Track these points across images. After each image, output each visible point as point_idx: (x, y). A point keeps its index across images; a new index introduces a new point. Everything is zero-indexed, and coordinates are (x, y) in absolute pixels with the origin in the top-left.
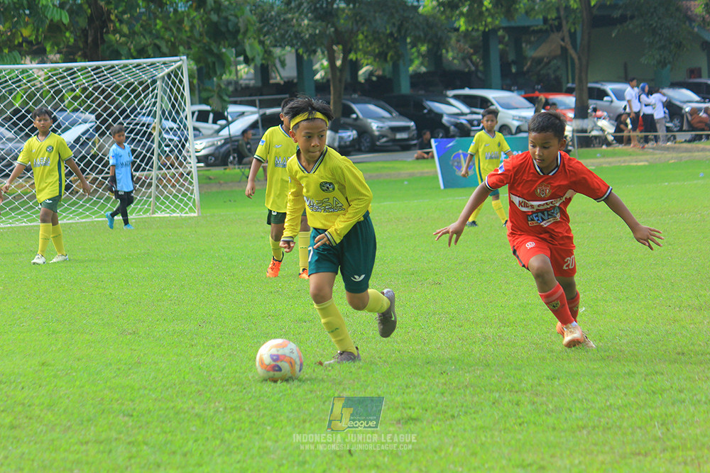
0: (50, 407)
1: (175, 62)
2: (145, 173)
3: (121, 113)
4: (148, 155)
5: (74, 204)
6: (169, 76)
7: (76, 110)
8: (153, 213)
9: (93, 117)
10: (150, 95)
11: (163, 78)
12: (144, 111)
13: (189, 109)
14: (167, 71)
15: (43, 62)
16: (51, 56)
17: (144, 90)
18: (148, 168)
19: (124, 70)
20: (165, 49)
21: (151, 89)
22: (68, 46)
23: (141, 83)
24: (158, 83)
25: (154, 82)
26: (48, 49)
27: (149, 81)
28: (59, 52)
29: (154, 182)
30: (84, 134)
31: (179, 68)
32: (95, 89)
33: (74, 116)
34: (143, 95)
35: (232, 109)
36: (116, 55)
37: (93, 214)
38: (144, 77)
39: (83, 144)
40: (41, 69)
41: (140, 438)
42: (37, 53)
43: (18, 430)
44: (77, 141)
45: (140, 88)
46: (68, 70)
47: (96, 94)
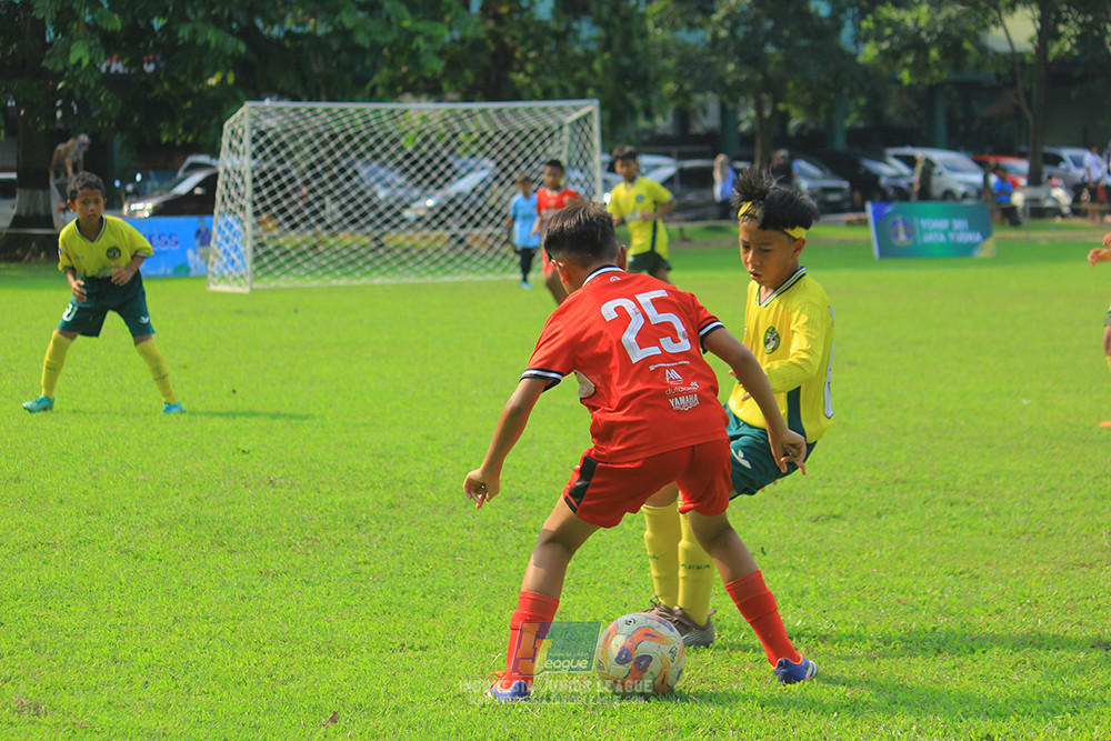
0: (433, 487)
1: (585, 106)
3: (524, 161)
5: (467, 259)
6: (578, 121)
7: (473, 156)
9: (492, 164)
10: (557, 143)
11: (571, 125)
13: (599, 158)
14: (575, 116)
15: (439, 101)
16: (451, 95)
17: (549, 136)
19: (527, 113)
20: (572, 89)
21: (557, 135)
22: (466, 85)
23: (546, 129)
24: (566, 130)
25: (561, 128)
26: (445, 86)
27: (556, 127)
28: (457, 90)
30: (482, 181)
31: (590, 114)
32: (496, 134)
33: (472, 162)
34: (548, 143)
35: (645, 160)
36: (517, 97)
37: (490, 271)
38: (550, 122)
39: (481, 195)
40: (438, 110)
41: (531, 524)
42: (434, 91)
43: (397, 509)
44: (474, 190)
45: (546, 135)
46: (467, 111)
47: (497, 139)
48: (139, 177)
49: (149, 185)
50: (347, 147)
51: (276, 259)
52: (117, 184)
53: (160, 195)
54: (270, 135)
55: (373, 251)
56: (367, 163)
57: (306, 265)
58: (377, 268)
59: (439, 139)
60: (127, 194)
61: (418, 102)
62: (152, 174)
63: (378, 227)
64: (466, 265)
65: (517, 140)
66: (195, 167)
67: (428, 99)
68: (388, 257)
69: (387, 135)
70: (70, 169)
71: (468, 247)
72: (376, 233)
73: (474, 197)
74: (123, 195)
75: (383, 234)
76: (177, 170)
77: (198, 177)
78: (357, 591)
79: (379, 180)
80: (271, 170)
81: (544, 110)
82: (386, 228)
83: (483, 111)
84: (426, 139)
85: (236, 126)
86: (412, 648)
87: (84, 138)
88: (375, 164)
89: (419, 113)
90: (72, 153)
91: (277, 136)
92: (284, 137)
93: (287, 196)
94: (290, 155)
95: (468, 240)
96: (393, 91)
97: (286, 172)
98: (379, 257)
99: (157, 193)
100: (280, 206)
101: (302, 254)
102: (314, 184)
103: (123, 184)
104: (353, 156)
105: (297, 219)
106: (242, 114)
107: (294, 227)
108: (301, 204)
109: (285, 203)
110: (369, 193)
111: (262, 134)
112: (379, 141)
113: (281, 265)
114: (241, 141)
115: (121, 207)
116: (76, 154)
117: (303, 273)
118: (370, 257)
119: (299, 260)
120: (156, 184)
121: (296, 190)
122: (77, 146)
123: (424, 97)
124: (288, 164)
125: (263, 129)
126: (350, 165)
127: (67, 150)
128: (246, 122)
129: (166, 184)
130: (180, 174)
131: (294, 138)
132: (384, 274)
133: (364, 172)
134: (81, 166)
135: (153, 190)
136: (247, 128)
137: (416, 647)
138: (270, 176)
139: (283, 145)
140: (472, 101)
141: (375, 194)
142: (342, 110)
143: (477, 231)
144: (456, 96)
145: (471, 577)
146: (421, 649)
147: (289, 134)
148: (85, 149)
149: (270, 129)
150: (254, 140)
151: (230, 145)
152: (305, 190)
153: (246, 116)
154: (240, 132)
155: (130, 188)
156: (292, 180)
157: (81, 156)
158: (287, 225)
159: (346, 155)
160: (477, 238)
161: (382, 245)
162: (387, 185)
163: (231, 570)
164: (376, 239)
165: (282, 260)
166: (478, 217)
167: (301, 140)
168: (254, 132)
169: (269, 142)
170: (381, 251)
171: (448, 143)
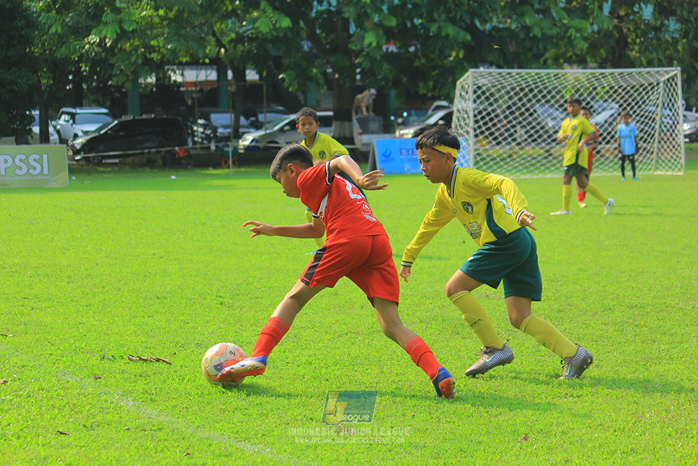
0: (584, 299)
1: (673, 71)
2: (650, 144)
3: (636, 104)
4: (653, 132)
5: (602, 163)
6: (668, 80)
7: (606, 101)
8: (654, 171)
9: (617, 106)
10: (656, 93)
11: (664, 82)
12: (651, 103)
13: (681, 102)
14: (667, 76)
15: (585, 68)
16: (591, 65)
17: (651, 89)
18: (652, 141)
19: (638, 75)
21: (656, 88)
22: (601, 59)
23: (650, 85)
24: (661, 85)
25: (658, 84)
26: (589, 60)
27: (655, 83)
28: (596, 62)
29: (656, 151)
30: (611, 116)
31: (676, 75)
32: (619, 87)
33: (605, 105)
34: (650, 93)
36: (632, 65)
38: (652, 80)
39: (611, 124)
40: (584, 73)
41: (643, 322)
42: (581, 62)
43: (563, 313)
44: (606, 122)
45: (649, 88)
46: (602, 74)
47: (620, 91)
48: (405, 114)
49: (412, 119)
50: (530, 96)
51: (488, 163)
52: (392, 118)
53: (418, 125)
54: (484, 88)
55: (546, 158)
56: (543, 105)
57: (506, 166)
58: (548, 168)
59: (585, 91)
60: (399, 124)
61: (572, 68)
62: (413, 112)
63: (549, 144)
64: (601, 166)
65: (632, 91)
66: (439, 108)
67: (578, 68)
68: (555, 161)
69: (554, 89)
70: (364, 110)
71: (602, 156)
72: (548, 147)
73: (606, 125)
74: (396, 125)
75: (551, 148)
76: (427, 110)
77: (441, 114)
78: (539, 362)
79: (549, 115)
80: (485, 110)
81: (648, 73)
82: (554, 144)
83: (612, 74)
84: (577, 91)
85: (464, 83)
86: (572, 396)
87: (373, 91)
88: (547, 106)
89: (573, 75)
90: (365, 100)
91: (488, 90)
92: (493, 90)
93: (494, 125)
94: (496, 100)
95: (603, 152)
96: (557, 62)
97: (494, 111)
98: (550, 161)
99: (416, 124)
100: (490, 131)
101: (503, 160)
102: (511, 118)
103: (396, 118)
104: (534, 101)
105: (500, 139)
106: (468, 76)
107: (498, 144)
108: (503, 130)
109: (493, 129)
110: (543, 123)
111: (479, 88)
112: (549, 92)
113: (491, 167)
114: (467, 93)
115: (394, 132)
116: (368, 100)
117: (504, 171)
118: (544, 161)
119: (502, 163)
120: (416, 118)
121: (500, 121)
122: (368, 96)
123: (575, 66)
124: (495, 106)
125: (480, 85)
126: (532, 107)
127: (363, 98)
128: (470, 81)
129: (422, 118)
130: (430, 112)
131: (499, 91)
132: (552, 171)
133: (540, 111)
134: (371, 108)
135: (414, 122)
136: (471, 84)
137: (575, 395)
138: (484, 113)
139: (492, 95)
140: (605, 68)
141: (546, 124)
142: (527, 74)
143: (608, 146)
144: (595, 65)
145: (607, 354)
146: (577, 396)
147: (496, 88)
148: (373, 97)
149: (484, 85)
150: (475, 92)
151: (461, 95)
152: (505, 122)
153: (470, 77)
154: (466, 87)
155: (400, 120)
156: (497, 116)
157: (371, 101)
158: (494, 143)
159: (529, 101)
160: (608, 150)
161: (550, 155)
162: (554, 119)
163: (464, 349)
164: (547, 151)
165: (491, 163)
166: (609, 138)
167: (503, 92)
168: (475, 87)
169: (484, 93)
170: (551, 158)
171: (591, 93)
